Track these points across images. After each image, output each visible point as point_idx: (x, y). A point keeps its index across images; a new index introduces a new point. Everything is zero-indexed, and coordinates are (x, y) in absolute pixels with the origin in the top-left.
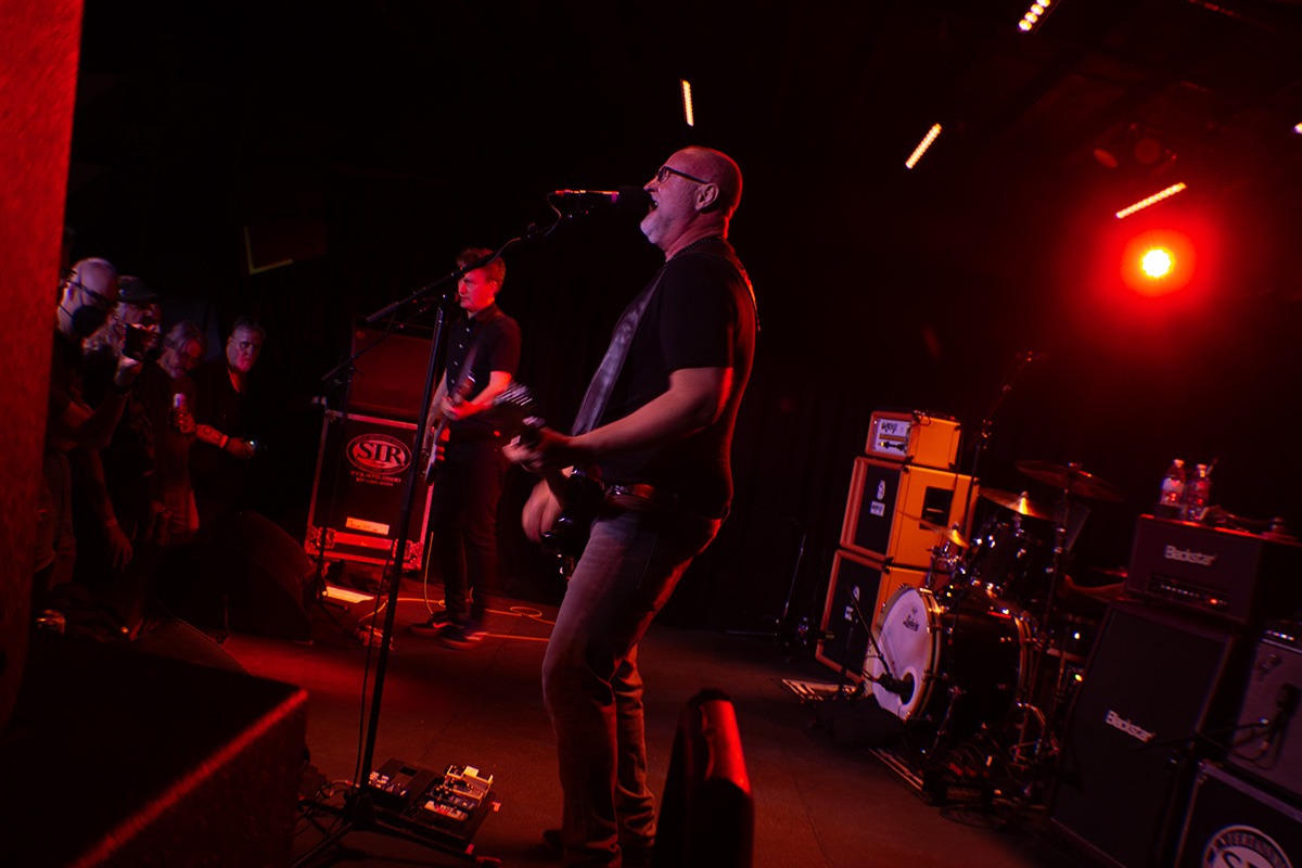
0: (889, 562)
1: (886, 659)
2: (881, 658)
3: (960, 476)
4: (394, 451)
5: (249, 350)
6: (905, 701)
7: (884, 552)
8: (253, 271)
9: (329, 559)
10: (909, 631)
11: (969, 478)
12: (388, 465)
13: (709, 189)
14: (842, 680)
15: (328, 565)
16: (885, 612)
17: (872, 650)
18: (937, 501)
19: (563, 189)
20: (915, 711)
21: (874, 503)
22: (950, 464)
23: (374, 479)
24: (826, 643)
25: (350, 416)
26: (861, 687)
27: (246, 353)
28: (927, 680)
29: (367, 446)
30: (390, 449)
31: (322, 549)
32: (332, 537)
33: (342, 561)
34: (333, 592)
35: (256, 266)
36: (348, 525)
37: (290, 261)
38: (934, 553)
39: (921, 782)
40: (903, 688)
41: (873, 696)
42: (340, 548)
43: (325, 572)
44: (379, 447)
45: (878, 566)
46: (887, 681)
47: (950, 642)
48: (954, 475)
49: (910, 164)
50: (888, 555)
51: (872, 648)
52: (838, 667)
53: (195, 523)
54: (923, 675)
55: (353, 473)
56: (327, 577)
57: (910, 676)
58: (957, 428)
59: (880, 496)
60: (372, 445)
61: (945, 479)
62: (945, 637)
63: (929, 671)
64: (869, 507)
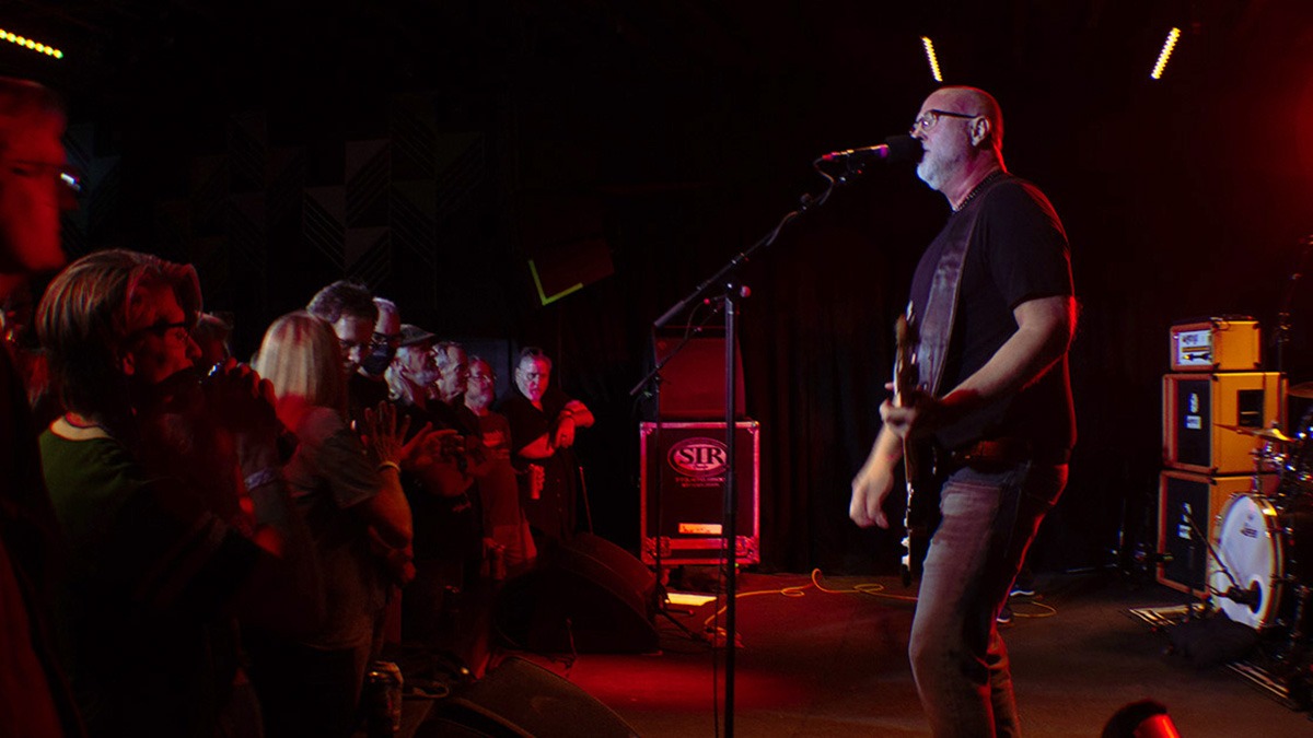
0: (1214, 473)
1: (1230, 572)
2: (1225, 572)
3: (1268, 374)
4: (714, 452)
5: (536, 380)
6: (1255, 609)
7: (1207, 464)
8: (545, 301)
9: (668, 566)
10: (1249, 539)
11: (1277, 374)
12: (710, 467)
13: (979, 123)
14: (1188, 600)
15: (668, 571)
16: (1221, 525)
17: (1214, 566)
18: (1250, 401)
19: (829, 153)
20: (1266, 620)
21: (1190, 418)
22: (1256, 364)
23: (700, 482)
24: (1166, 564)
25: (666, 425)
26: (1208, 605)
27: (533, 383)
28: (1274, 586)
29: (686, 451)
30: (709, 450)
31: (658, 559)
32: (667, 545)
33: (681, 567)
34: (675, 598)
35: (547, 296)
36: (682, 530)
37: (580, 286)
38: (1258, 455)
39: (1283, 689)
40: (1250, 597)
41: (1222, 611)
42: (677, 554)
43: (666, 579)
44: (699, 450)
45: (1204, 479)
46: (1235, 594)
47: (1292, 543)
48: (1260, 374)
49: (1156, 74)
50: (1212, 467)
51: (1214, 562)
52: (1183, 588)
54: (1269, 580)
55: (677, 479)
56: (668, 585)
57: (1256, 585)
58: (1255, 327)
59: (1194, 409)
60: (691, 449)
61: (1253, 380)
62: (1285, 537)
63: (1275, 576)
64: (1186, 421)
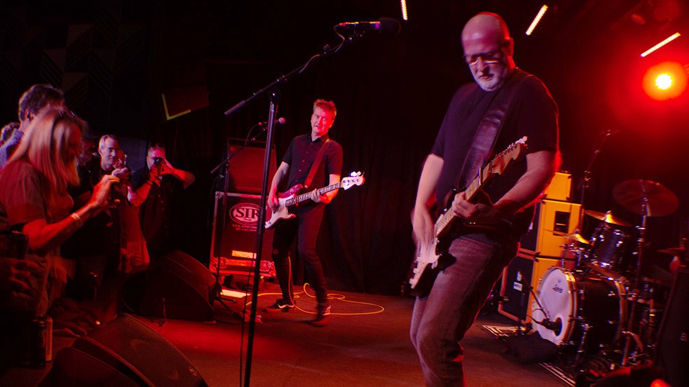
0: (538, 255)
1: (544, 310)
2: (542, 310)
3: (573, 204)
4: (256, 212)
6: (558, 333)
7: (534, 250)
8: (169, 118)
9: (224, 274)
10: (558, 293)
11: (580, 205)
12: (253, 220)
14: (519, 324)
15: (223, 278)
16: (541, 284)
17: (536, 306)
18: (562, 218)
20: (564, 340)
22: (567, 198)
23: (246, 228)
24: (504, 303)
25: (229, 194)
26: (529, 326)
28: (570, 321)
29: (241, 210)
30: (253, 210)
31: (218, 269)
32: (225, 261)
33: (231, 275)
34: (226, 293)
35: (170, 115)
36: (233, 254)
37: (189, 111)
38: (565, 248)
39: (573, 382)
40: (556, 327)
41: (537, 332)
42: (230, 268)
43: (222, 282)
44: (247, 210)
45: (532, 258)
46: (546, 323)
47: (583, 298)
48: (569, 204)
49: (529, 32)
50: (537, 251)
51: (536, 304)
52: (516, 318)
53: (147, 260)
54: (568, 318)
55: (234, 225)
56: (223, 285)
57: (559, 320)
58: (569, 177)
60: (243, 209)
61: (565, 207)
62: (579, 296)
63: (571, 316)
